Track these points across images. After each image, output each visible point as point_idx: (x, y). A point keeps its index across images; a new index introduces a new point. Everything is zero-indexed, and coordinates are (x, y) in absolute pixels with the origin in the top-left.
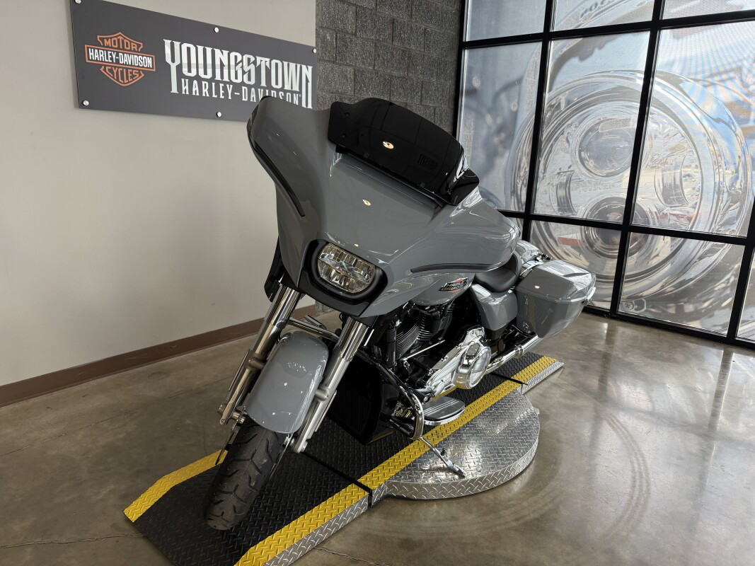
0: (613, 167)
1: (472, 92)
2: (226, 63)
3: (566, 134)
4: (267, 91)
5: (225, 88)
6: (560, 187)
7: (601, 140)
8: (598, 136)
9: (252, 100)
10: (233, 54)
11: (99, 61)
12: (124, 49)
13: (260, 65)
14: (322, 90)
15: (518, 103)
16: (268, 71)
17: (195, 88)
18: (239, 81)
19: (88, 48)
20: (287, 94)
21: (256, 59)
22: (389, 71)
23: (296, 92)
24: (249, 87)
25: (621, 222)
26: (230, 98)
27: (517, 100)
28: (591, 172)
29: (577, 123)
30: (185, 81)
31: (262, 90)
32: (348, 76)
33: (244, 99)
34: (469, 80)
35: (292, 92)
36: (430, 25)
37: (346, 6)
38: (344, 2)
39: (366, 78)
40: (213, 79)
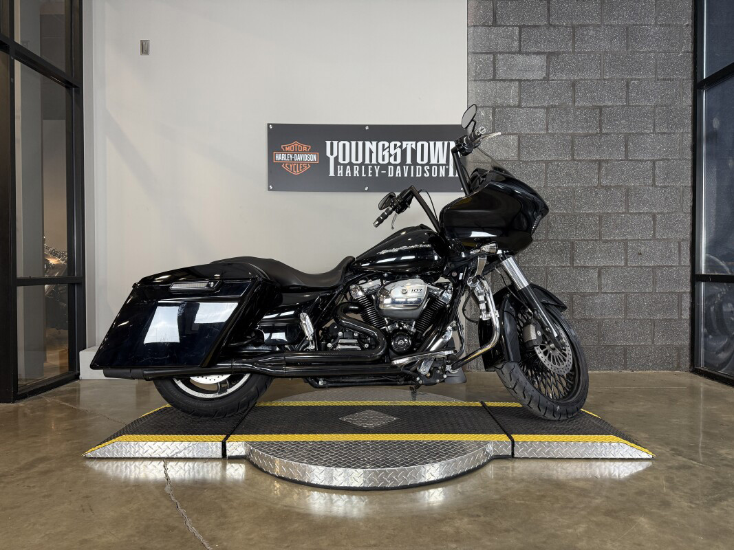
1: (714, 135)
2: (374, 151)
4: (412, 167)
5: (373, 169)
9: (397, 175)
10: (381, 144)
11: (282, 161)
12: (298, 151)
13: (406, 148)
16: (414, 152)
17: (348, 171)
18: (386, 161)
19: (276, 154)
20: (433, 167)
21: (402, 143)
23: (442, 165)
24: (395, 166)
26: (377, 175)
30: (340, 167)
31: (407, 167)
32: (511, 144)
33: (390, 176)
35: (438, 165)
36: (637, 77)
37: (506, 84)
38: (504, 80)
39: (535, 142)
40: (363, 163)
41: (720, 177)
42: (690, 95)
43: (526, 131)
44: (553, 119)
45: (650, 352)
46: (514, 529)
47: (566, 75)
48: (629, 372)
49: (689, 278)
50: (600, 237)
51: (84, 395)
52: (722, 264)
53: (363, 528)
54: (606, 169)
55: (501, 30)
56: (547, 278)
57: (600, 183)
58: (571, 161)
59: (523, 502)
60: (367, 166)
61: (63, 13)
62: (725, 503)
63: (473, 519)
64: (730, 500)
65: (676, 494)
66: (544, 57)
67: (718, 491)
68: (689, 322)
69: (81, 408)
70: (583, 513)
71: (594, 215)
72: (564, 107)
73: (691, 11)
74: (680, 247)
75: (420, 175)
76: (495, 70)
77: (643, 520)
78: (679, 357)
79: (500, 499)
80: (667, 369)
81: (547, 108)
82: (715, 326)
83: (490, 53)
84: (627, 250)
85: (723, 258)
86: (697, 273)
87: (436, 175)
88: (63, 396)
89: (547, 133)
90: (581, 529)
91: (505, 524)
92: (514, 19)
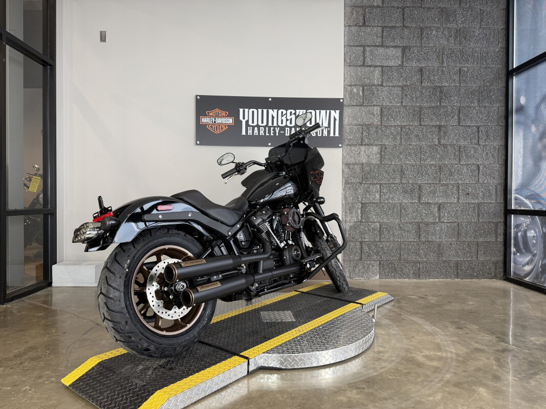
1: (521, 109)
2: (275, 116)
5: (274, 130)
10: (280, 111)
11: (206, 123)
12: (218, 116)
13: (299, 115)
14: (350, 124)
17: (256, 131)
18: (284, 124)
19: (202, 118)
21: (296, 111)
22: (418, 105)
23: (326, 127)
24: (291, 128)
26: (277, 135)
30: (250, 128)
32: (375, 112)
33: (286, 135)
34: (518, 100)
36: (466, 65)
37: (372, 69)
38: (370, 66)
39: (393, 112)
40: (267, 125)
41: (525, 139)
42: (504, 79)
43: (386, 103)
44: (406, 95)
45: (475, 265)
46: (391, 398)
47: (416, 63)
48: (460, 280)
49: (503, 211)
50: (440, 181)
51: (56, 298)
52: (527, 201)
53: (281, 398)
54: (444, 133)
55: (369, 29)
56: (401, 211)
57: (439, 142)
58: (419, 125)
59: (394, 377)
60: (270, 127)
61: (42, 9)
62: (538, 377)
63: (359, 390)
64: (542, 375)
65: (503, 370)
66: (400, 50)
67: (532, 367)
68: (503, 243)
69: (53, 308)
70: (438, 385)
71: (435, 166)
72: (413, 86)
73: (504, 19)
74: (496, 190)
76: (364, 59)
77: (482, 390)
78: (496, 269)
79: (378, 376)
80: (487, 278)
81: (402, 88)
82: (522, 247)
83: (361, 46)
84: (459, 191)
85: (527, 198)
86: (509, 208)
87: (321, 135)
88: (40, 300)
89: (402, 105)
90: (439, 396)
91: (384, 394)
92: (378, 21)
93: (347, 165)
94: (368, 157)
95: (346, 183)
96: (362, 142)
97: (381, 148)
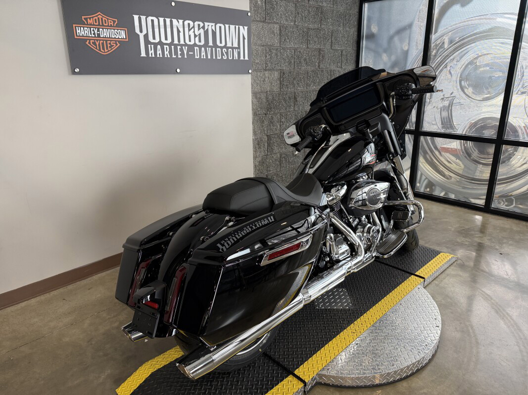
0: (489, 93)
1: (371, 36)
2: (181, 30)
3: (448, 68)
4: (214, 49)
5: (182, 50)
6: (444, 110)
7: (478, 72)
8: (477, 68)
9: (202, 57)
10: (186, 22)
11: (85, 36)
12: (103, 25)
13: (208, 29)
14: (256, 44)
15: (409, 44)
16: (214, 33)
17: (159, 52)
18: (192, 43)
19: (76, 27)
20: (229, 50)
21: (204, 24)
22: (306, 25)
23: (236, 48)
24: (200, 47)
25: (495, 137)
26: (186, 57)
27: (408, 42)
28: (470, 97)
29: (458, 58)
30: (151, 46)
31: (210, 49)
32: (275, 31)
33: (196, 57)
34: (369, 27)
35: (233, 48)
39: (289, 32)
40: (172, 43)
43: (283, 22)
44: (298, 13)
54: (322, 57)
57: (319, 66)
58: (306, 48)
72: (303, 4)
75: (220, 58)
81: (296, 3)
87: (231, 58)
89: (295, 24)
93: (255, 94)
94: (271, 84)
95: (255, 114)
96: (266, 67)
97: (281, 73)
